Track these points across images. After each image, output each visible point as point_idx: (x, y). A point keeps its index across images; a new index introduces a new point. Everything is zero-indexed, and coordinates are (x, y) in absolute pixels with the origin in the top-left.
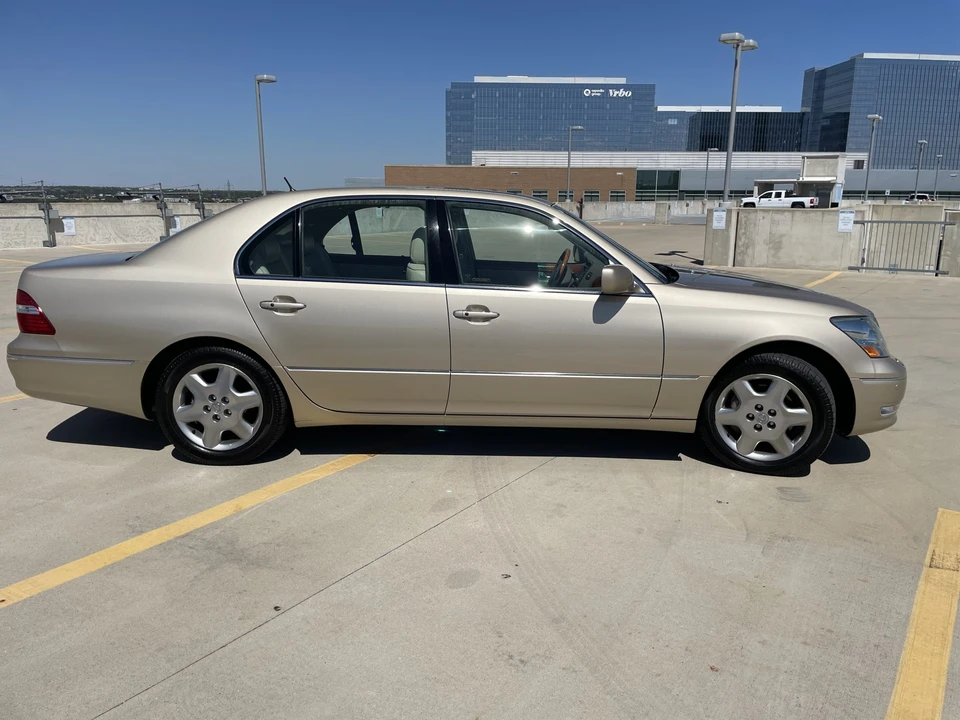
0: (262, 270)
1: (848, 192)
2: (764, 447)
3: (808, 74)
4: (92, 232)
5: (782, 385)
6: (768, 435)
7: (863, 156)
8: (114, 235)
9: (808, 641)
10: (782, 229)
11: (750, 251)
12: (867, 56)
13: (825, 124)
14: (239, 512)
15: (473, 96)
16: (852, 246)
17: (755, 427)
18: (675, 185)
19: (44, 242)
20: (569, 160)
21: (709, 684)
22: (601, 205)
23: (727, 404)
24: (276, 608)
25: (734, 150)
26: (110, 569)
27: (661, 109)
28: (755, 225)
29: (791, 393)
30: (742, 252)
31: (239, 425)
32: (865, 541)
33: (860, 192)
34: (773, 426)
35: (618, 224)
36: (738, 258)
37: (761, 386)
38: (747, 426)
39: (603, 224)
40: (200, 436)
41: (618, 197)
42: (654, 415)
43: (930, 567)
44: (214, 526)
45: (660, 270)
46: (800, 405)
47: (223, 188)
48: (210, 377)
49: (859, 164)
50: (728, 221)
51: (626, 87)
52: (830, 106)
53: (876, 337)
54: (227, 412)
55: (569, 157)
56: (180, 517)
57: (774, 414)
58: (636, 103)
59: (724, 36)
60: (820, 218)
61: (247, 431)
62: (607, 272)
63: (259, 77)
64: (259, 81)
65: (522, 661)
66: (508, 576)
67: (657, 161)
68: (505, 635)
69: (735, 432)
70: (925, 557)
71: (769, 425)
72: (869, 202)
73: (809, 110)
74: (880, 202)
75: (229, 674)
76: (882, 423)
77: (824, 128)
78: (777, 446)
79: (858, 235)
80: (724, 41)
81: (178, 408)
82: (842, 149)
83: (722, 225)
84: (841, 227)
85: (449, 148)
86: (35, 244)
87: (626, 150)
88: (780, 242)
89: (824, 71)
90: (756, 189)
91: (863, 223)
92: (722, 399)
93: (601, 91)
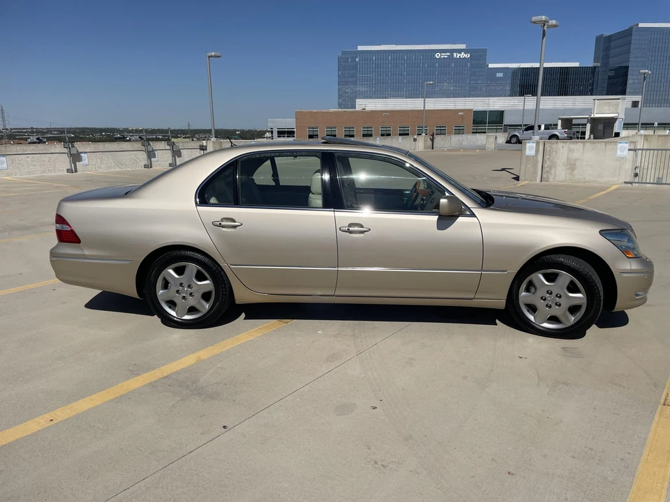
0: (213, 200)
1: (628, 124)
2: (553, 319)
3: (599, 39)
4: (99, 161)
5: (565, 277)
6: (555, 311)
7: (638, 98)
8: (113, 164)
9: (576, 456)
10: (576, 155)
11: (553, 171)
12: (641, 25)
13: (611, 74)
14: (199, 361)
15: (357, 60)
16: (627, 167)
17: (547, 305)
18: (501, 122)
19: (68, 170)
20: (424, 104)
21: (507, 484)
22: (447, 137)
23: (528, 290)
24: (224, 427)
25: (542, 95)
26: (120, 399)
27: (491, 66)
28: (556, 152)
29: (572, 282)
30: (547, 171)
31: (199, 302)
32: (620, 386)
33: (636, 124)
34: (560, 305)
35: (459, 150)
36: (544, 176)
37: (551, 278)
38: (540, 304)
39: (449, 150)
40: (174, 310)
41: (459, 131)
42: (476, 297)
43: (664, 405)
44: (184, 370)
45: (482, 196)
46: (577, 291)
47: (185, 127)
48: (180, 271)
49: (635, 104)
50: (537, 151)
51: (466, 51)
52: (615, 62)
53: (633, 243)
54: (191, 294)
55: (424, 102)
56: (163, 365)
57: (560, 297)
58: (473, 62)
59: (534, 19)
60: (604, 147)
61: (203, 306)
62: (443, 201)
63: (209, 54)
64: (210, 57)
65: (383, 466)
66: (375, 408)
67: (488, 104)
68: (372, 448)
69: (533, 309)
70: (660, 398)
71: (556, 304)
72: (642, 132)
73: (599, 64)
74: (650, 132)
75: (195, 470)
76: (636, 302)
77: (610, 78)
78: (562, 318)
79: (631, 159)
80: (534, 22)
81: (160, 292)
82: (623, 92)
83: (533, 152)
84: (619, 153)
85: (340, 96)
86: (61, 171)
87: (465, 97)
88: (575, 164)
89: (610, 36)
90: (560, 123)
91: (635, 150)
92: (524, 286)
93: (448, 54)
